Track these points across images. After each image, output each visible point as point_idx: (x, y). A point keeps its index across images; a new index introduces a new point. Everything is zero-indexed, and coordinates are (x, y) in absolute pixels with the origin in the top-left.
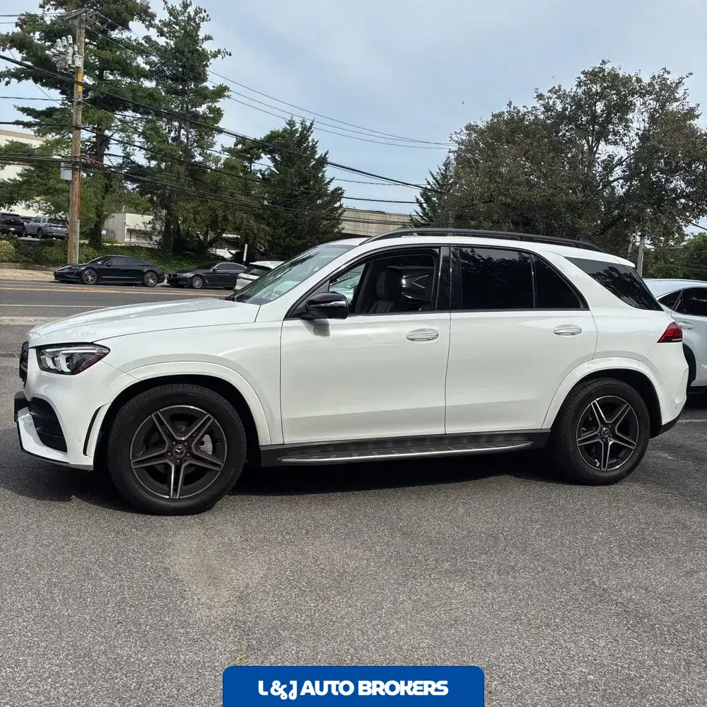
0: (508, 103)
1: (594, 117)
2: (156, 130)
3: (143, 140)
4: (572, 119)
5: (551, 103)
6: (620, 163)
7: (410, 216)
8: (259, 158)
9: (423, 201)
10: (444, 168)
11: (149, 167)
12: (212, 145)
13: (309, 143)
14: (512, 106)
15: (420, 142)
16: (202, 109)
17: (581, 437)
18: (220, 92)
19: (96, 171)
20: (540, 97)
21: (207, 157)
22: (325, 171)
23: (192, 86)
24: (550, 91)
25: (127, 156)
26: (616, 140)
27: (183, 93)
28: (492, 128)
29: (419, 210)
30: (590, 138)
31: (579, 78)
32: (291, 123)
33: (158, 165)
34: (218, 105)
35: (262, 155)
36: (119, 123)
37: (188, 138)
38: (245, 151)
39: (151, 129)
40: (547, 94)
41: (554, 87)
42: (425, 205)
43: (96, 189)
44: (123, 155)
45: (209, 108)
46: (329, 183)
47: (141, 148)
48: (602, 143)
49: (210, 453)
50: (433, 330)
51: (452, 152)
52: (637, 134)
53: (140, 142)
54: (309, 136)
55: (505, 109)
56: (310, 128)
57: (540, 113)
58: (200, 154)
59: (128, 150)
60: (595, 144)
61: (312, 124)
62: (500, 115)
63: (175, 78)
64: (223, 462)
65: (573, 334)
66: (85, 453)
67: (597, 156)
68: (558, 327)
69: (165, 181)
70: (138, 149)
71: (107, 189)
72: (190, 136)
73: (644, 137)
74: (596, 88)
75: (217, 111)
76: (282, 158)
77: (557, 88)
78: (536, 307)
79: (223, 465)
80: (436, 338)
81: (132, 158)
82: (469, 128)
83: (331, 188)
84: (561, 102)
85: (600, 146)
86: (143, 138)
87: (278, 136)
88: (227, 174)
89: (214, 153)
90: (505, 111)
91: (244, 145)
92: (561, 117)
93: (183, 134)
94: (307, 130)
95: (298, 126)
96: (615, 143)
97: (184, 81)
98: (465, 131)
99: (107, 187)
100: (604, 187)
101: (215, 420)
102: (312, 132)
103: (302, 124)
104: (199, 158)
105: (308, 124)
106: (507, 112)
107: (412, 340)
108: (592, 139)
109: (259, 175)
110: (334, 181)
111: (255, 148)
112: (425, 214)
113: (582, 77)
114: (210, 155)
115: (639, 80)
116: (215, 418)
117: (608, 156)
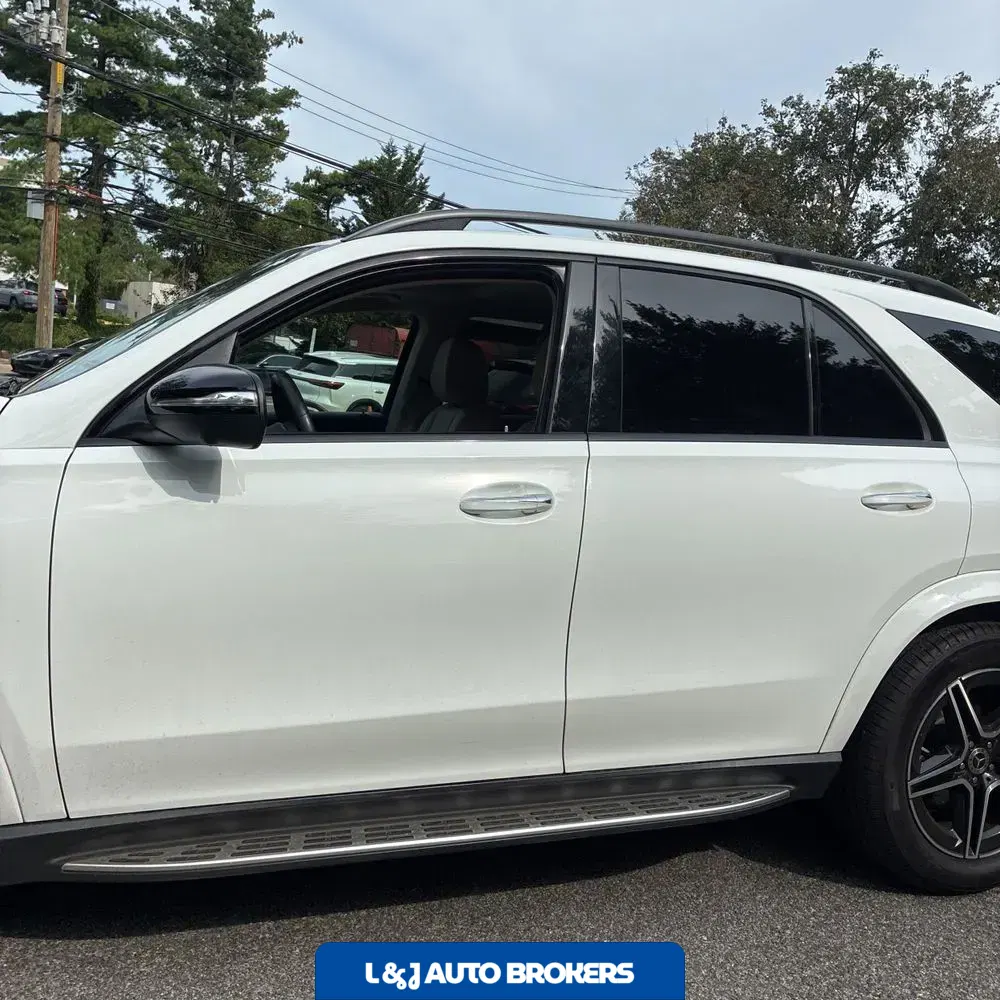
0: (719, 118)
1: (852, 145)
2: (184, 151)
3: (164, 166)
5: (786, 123)
6: (890, 218)
8: (340, 199)
11: (172, 208)
12: (269, 177)
13: (416, 180)
14: (727, 125)
16: (255, 122)
17: (919, 775)
18: (285, 98)
19: (89, 208)
20: (769, 112)
21: (261, 195)
23: (241, 86)
24: (785, 104)
25: (140, 190)
26: (884, 183)
27: (226, 97)
28: (690, 159)
30: (845, 179)
31: (832, 80)
32: (390, 150)
33: (187, 204)
34: (280, 117)
35: (346, 196)
36: (127, 138)
37: (231, 165)
38: (319, 190)
39: (176, 150)
40: (780, 109)
41: (791, 98)
43: (87, 237)
44: (133, 187)
45: (266, 121)
47: (161, 177)
48: (863, 188)
50: (540, 487)
51: (630, 203)
52: (917, 174)
53: (160, 169)
54: (417, 169)
55: (715, 128)
56: (418, 157)
57: (768, 138)
58: (251, 191)
59: (141, 180)
60: (852, 188)
61: (421, 152)
62: (708, 138)
63: (216, 74)
65: (909, 507)
67: (854, 205)
68: (873, 487)
69: (195, 228)
70: (157, 178)
71: (106, 237)
72: (235, 162)
73: (929, 179)
74: (858, 98)
75: (279, 127)
76: (375, 202)
77: (795, 99)
78: (816, 434)
80: (545, 509)
81: (147, 193)
82: (658, 155)
84: (802, 121)
85: (860, 191)
86: (163, 163)
87: (371, 168)
88: (290, 221)
89: (272, 189)
90: (716, 131)
91: (318, 180)
92: (800, 145)
93: (225, 160)
94: (413, 161)
95: (401, 155)
96: (883, 187)
97: (228, 78)
98: (651, 161)
99: (105, 235)
100: (865, 254)
102: (421, 164)
103: (407, 151)
104: (249, 197)
105: (415, 152)
106: (718, 134)
107: (476, 514)
108: (848, 181)
109: (340, 227)
111: (335, 185)
113: (837, 77)
114: (266, 192)
115: (925, 86)
117: (873, 207)
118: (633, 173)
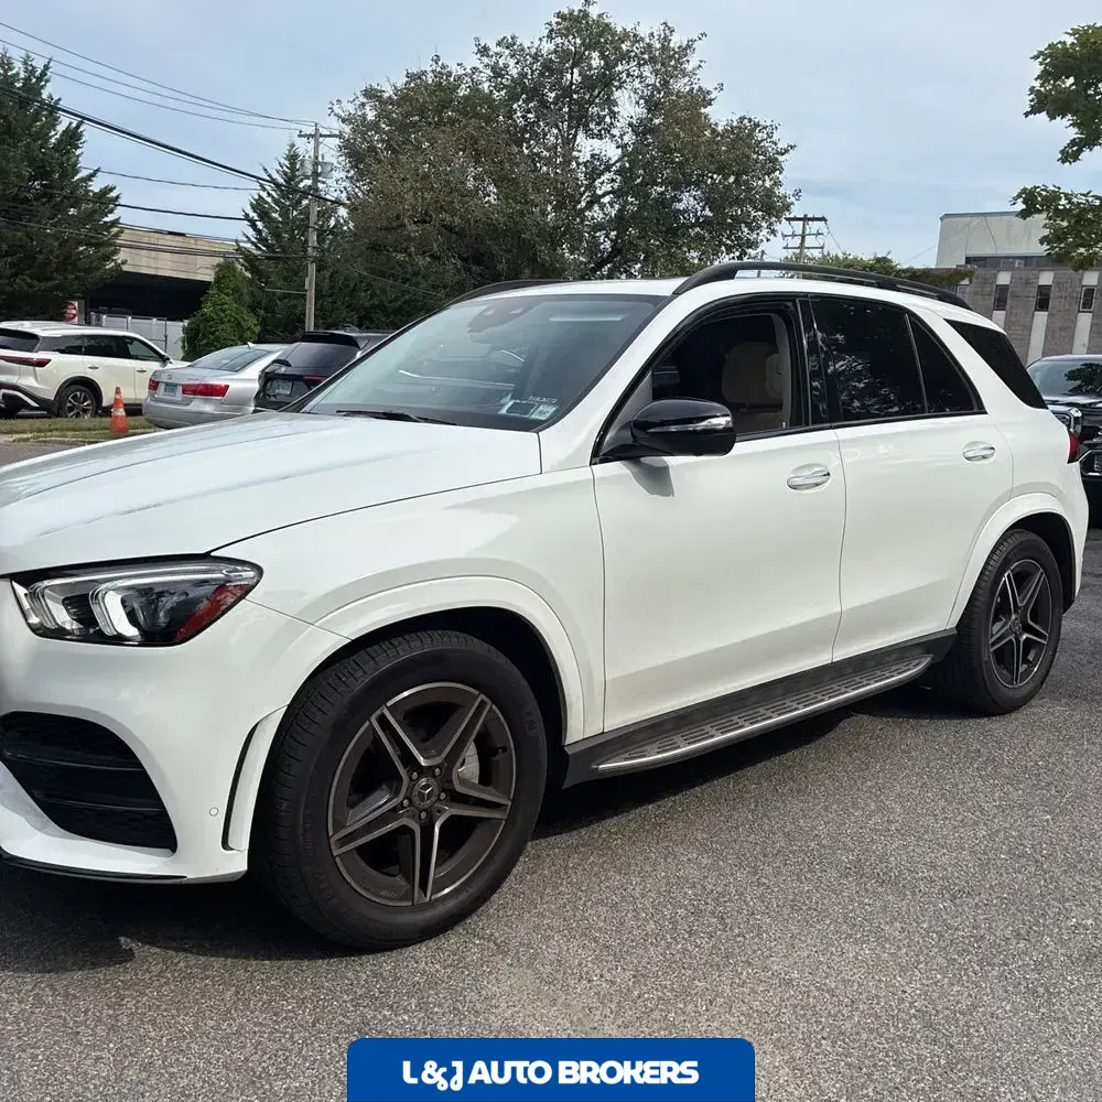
1: (569, 91)
4: (534, 93)
5: (501, 64)
6: (608, 167)
7: (236, 241)
9: (256, 218)
10: (287, 163)
13: (43, 100)
14: (440, 63)
15: (257, 115)
17: (993, 636)
20: (483, 51)
22: (78, 156)
24: (499, 44)
26: (600, 131)
28: (404, 97)
29: (251, 233)
30: (564, 125)
31: (550, 24)
40: (494, 48)
41: (505, 38)
42: (260, 225)
46: (90, 177)
48: (581, 137)
49: (476, 781)
50: (821, 465)
51: (304, 136)
52: (630, 125)
54: (42, 87)
55: (427, 65)
56: (44, 73)
57: (484, 79)
60: (573, 136)
61: (47, 67)
62: (421, 75)
64: (509, 799)
65: (984, 457)
66: (225, 844)
67: (575, 154)
68: (967, 446)
73: (642, 129)
74: (574, 44)
77: (510, 39)
79: (510, 803)
80: (827, 481)
82: (369, 93)
83: (96, 186)
84: (517, 63)
85: (578, 140)
90: (429, 69)
92: (517, 89)
94: (37, 76)
95: (19, 69)
96: (600, 137)
101: (494, 706)
102: (47, 82)
103: (26, 65)
105: (39, 66)
106: (431, 72)
107: (795, 488)
108: (567, 127)
110: (99, 174)
112: (262, 240)
116: (494, 702)
117: (593, 156)
118: (336, 108)
